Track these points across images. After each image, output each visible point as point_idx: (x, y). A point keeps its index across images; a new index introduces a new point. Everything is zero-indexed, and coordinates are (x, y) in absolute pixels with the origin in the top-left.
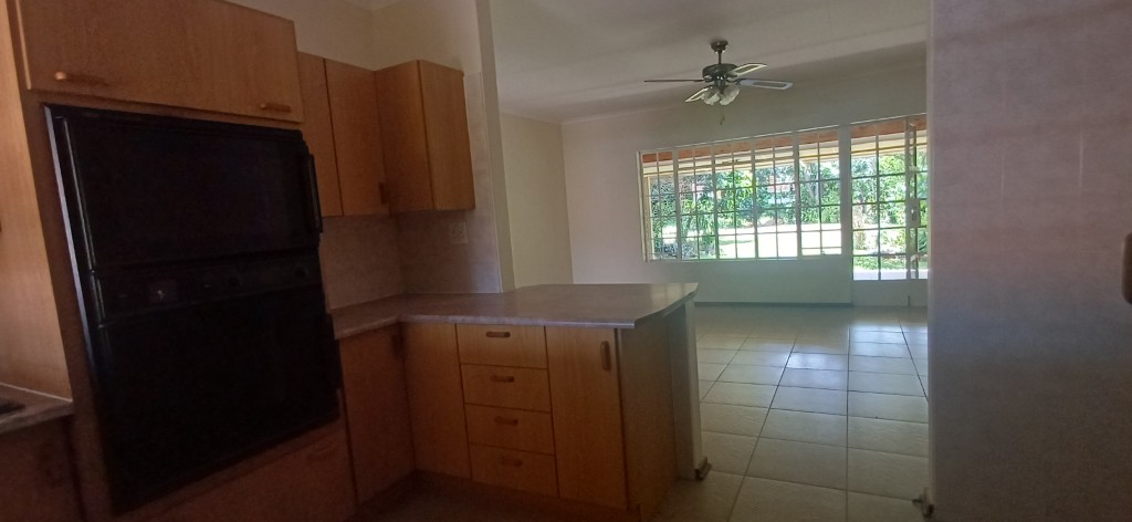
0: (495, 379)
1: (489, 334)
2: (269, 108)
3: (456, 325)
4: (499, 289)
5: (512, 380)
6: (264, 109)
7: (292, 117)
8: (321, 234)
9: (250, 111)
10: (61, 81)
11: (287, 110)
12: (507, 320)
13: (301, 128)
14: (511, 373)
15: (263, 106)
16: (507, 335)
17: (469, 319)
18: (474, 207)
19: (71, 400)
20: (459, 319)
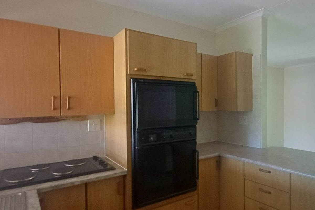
0: (261, 190)
1: (260, 170)
2: (187, 75)
3: (244, 162)
4: (260, 146)
5: (270, 193)
6: (185, 75)
7: (193, 78)
8: (198, 121)
9: (182, 76)
10: (136, 71)
11: (192, 75)
12: (270, 166)
13: (195, 81)
14: (270, 189)
15: (185, 74)
16: (270, 172)
17: (251, 161)
18: (252, 110)
19: (127, 170)
20: (247, 160)
